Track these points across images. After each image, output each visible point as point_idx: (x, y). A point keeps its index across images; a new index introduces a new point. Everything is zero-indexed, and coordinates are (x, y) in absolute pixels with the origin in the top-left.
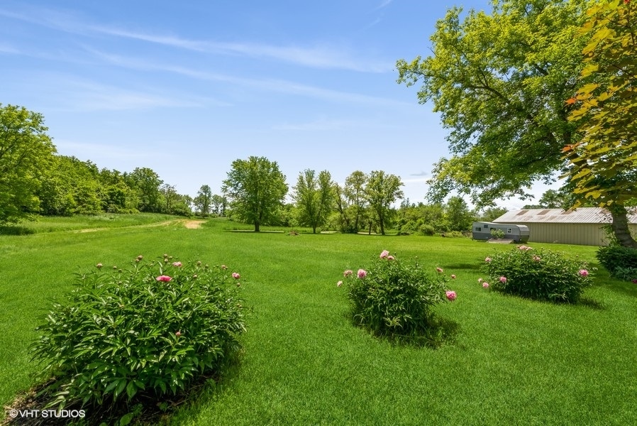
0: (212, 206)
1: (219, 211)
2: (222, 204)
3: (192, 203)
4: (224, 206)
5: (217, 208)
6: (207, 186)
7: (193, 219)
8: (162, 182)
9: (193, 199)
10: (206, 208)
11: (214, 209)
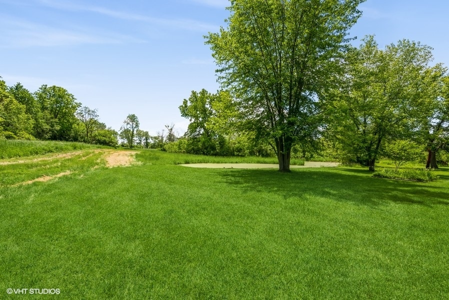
0: (136, 139)
1: (142, 143)
2: (144, 138)
3: (118, 137)
4: (147, 139)
5: (141, 141)
6: (134, 116)
7: (119, 150)
8: (79, 105)
9: (119, 133)
10: (130, 141)
11: (138, 141)
